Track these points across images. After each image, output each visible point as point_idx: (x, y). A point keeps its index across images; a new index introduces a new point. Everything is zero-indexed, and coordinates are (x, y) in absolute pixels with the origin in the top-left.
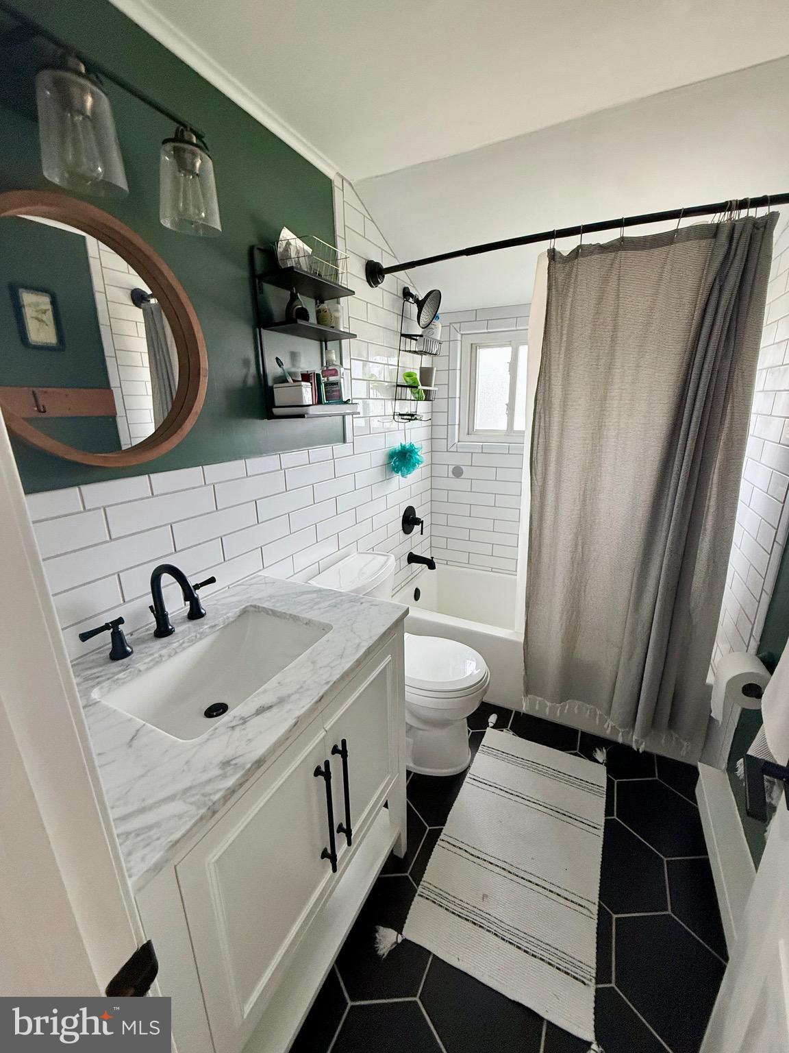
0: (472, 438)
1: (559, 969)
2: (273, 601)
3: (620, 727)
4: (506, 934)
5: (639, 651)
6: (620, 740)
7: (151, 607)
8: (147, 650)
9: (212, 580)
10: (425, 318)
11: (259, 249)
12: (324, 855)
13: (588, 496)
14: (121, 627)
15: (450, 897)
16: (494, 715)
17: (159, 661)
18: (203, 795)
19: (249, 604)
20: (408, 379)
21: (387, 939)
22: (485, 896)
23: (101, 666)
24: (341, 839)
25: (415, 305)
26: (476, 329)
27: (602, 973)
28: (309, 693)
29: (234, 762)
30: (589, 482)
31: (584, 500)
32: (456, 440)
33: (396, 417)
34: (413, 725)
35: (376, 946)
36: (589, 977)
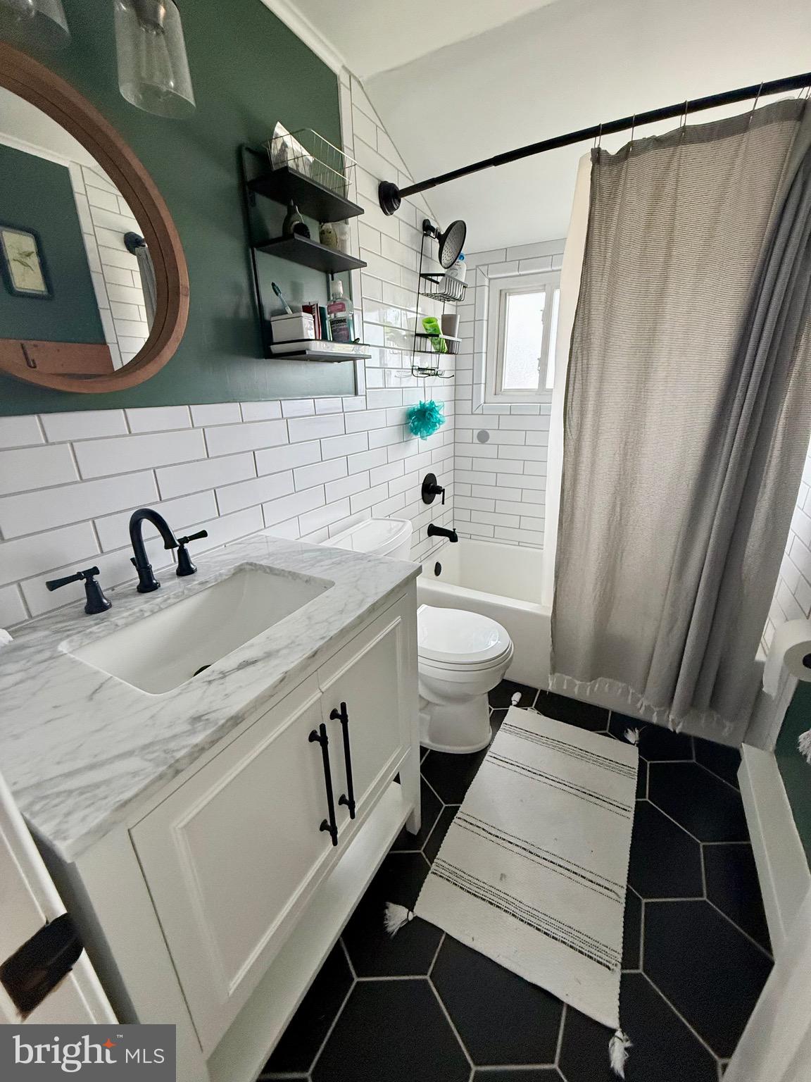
0: (499, 399)
1: (582, 953)
2: (272, 558)
3: (656, 707)
4: (524, 915)
5: (680, 624)
6: (655, 720)
7: (132, 560)
8: (127, 604)
9: (203, 534)
10: (447, 257)
11: (249, 150)
12: (323, 827)
13: (630, 448)
14: (96, 578)
15: (465, 876)
16: (516, 694)
17: (141, 617)
18: (165, 751)
19: (245, 561)
20: (428, 326)
21: (397, 916)
22: (503, 876)
23: (73, 619)
24: (342, 812)
25: (437, 240)
26: (505, 272)
27: (628, 960)
28: (301, 648)
29: (206, 717)
30: (631, 433)
31: (625, 454)
32: (482, 401)
33: (415, 372)
34: (429, 699)
35: (385, 922)
36: (614, 962)
